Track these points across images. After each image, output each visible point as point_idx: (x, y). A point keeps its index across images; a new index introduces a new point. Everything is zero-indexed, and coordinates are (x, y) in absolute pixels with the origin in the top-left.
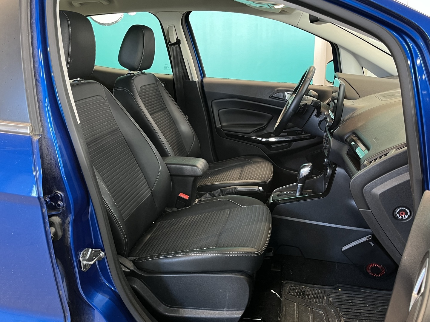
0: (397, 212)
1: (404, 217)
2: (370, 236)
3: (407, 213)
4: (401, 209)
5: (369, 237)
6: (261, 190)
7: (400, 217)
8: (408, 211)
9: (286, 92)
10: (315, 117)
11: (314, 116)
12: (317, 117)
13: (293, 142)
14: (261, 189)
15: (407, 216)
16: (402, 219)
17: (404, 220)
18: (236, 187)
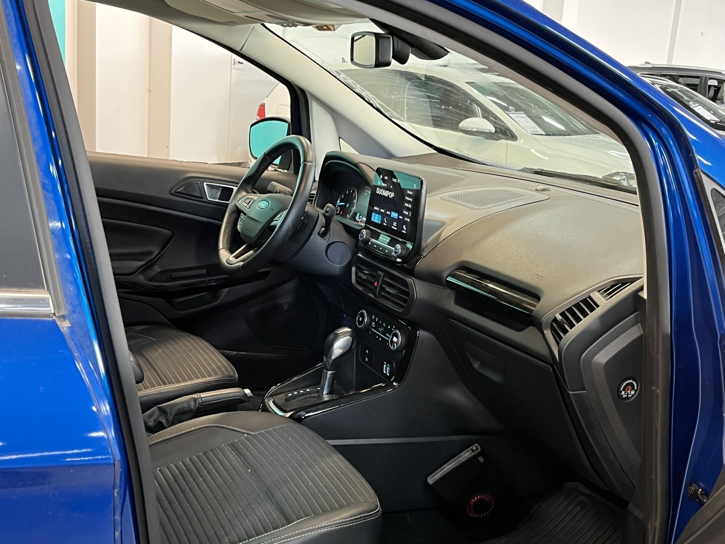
0: (622, 388)
1: (630, 394)
2: (477, 447)
3: (633, 388)
4: (627, 382)
5: (474, 448)
6: (248, 395)
7: (625, 395)
8: (635, 385)
9: (205, 183)
10: (319, 237)
11: (316, 235)
12: (321, 237)
13: (223, 289)
14: (249, 393)
15: (633, 393)
16: (627, 398)
17: (630, 397)
18: (195, 396)
